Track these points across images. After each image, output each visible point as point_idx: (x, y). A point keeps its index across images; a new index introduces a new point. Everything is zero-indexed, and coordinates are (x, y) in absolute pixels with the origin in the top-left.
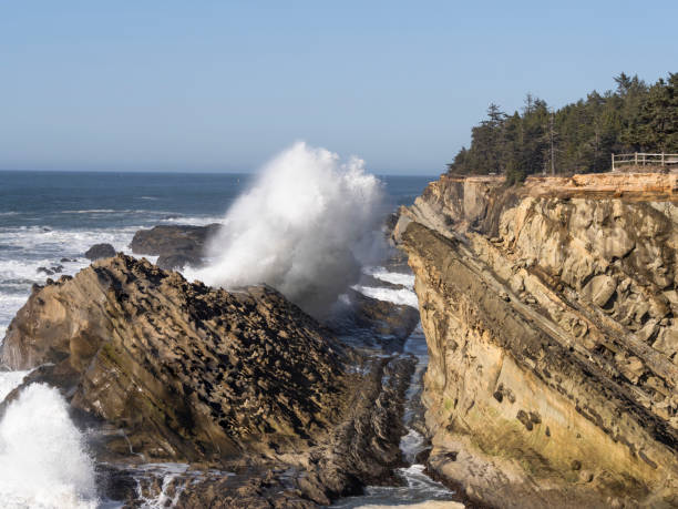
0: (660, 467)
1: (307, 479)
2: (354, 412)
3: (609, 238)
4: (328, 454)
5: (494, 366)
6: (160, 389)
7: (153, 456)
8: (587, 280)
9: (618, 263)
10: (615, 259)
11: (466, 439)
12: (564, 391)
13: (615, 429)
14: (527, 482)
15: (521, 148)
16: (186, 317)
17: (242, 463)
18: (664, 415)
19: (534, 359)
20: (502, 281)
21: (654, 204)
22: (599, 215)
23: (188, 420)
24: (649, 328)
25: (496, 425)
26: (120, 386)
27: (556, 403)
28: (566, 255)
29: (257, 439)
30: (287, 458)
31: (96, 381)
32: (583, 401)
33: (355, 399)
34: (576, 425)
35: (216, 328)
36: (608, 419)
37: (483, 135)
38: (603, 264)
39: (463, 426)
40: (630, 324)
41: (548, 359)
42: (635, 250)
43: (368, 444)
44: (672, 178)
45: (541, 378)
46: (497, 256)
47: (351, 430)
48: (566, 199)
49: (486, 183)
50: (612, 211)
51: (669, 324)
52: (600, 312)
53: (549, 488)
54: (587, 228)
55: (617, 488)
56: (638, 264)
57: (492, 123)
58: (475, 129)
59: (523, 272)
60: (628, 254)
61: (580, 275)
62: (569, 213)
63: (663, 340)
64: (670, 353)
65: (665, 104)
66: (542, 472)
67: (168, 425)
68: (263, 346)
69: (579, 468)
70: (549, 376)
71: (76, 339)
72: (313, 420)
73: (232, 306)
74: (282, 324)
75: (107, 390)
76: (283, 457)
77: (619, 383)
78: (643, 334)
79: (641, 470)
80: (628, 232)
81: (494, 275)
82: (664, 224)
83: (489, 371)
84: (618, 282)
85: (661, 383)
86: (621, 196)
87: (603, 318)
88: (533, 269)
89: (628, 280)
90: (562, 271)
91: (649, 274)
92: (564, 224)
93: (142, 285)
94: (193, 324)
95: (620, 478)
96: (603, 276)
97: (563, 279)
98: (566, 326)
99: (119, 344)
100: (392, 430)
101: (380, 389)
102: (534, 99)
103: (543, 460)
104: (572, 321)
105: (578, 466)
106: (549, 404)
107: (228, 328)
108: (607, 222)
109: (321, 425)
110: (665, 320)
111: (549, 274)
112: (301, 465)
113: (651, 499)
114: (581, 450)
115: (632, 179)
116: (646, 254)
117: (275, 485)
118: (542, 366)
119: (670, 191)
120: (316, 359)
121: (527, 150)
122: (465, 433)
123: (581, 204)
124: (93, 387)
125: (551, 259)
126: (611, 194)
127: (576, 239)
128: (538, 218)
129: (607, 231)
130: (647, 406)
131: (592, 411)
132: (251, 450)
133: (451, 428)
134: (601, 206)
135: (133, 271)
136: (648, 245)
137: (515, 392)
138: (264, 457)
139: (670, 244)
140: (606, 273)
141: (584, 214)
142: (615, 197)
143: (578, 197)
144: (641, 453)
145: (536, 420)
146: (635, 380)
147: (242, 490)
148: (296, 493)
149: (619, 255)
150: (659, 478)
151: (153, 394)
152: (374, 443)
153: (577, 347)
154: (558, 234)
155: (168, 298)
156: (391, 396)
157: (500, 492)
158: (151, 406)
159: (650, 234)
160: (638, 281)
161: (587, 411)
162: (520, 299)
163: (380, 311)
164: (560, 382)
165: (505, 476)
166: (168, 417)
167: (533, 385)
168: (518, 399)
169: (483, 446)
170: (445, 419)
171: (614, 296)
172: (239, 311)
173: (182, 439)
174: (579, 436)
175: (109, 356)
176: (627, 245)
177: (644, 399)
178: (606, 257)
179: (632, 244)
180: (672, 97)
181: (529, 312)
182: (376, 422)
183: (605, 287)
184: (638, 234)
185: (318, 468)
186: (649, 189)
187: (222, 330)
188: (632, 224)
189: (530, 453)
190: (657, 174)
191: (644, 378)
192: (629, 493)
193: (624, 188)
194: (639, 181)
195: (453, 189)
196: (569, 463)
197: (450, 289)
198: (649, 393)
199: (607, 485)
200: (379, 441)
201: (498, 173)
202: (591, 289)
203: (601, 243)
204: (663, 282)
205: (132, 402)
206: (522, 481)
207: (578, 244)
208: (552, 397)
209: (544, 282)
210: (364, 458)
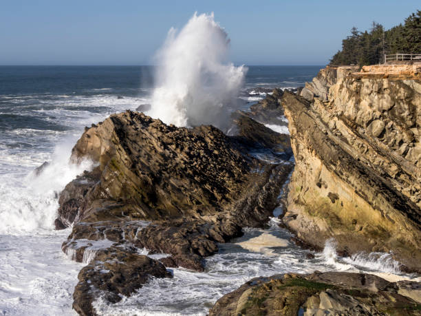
0: (396, 222)
1: (214, 229)
2: (248, 193)
3: (381, 100)
4: (228, 216)
5: (318, 169)
6: (139, 182)
7: (134, 217)
8: (369, 122)
9: (386, 113)
10: (384, 111)
11: (303, 207)
12: (350, 182)
13: (374, 202)
14: (328, 230)
15: (368, 51)
16: (159, 143)
17: (181, 220)
18: (408, 195)
19: (335, 165)
20: (325, 124)
21: (405, 81)
22: (376, 88)
23: (154, 198)
24: (403, 148)
25: (317, 200)
26: (119, 180)
27: (346, 189)
28: (358, 109)
29: (191, 208)
30: (205, 218)
31: (107, 178)
32: (359, 187)
33: (251, 187)
34: (356, 200)
35: (175, 150)
36: (370, 196)
37: (349, 44)
38: (378, 114)
39: (302, 200)
40: (393, 146)
41: (342, 165)
42: (396, 106)
43: (253, 210)
44: (414, 68)
45: (339, 175)
46: (323, 110)
47: (245, 203)
48: (359, 79)
49: (349, 69)
50: (383, 85)
51: (414, 146)
52: (377, 139)
53: (339, 234)
54: (370, 94)
55: (374, 234)
56: (397, 113)
57: (354, 37)
58: (344, 41)
59: (336, 118)
60: (391, 109)
61: (365, 120)
62: (360, 87)
63: (411, 155)
64: (414, 161)
65: (415, 27)
66: (337, 225)
67: (143, 201)
68: (201, 159)
69: (356, 223)
70: (342, 174)
71: (103, 156)
72: (224, 197)
73: (188, 138)
74: (217, 146)
75: (112, 183)
76: (204, 218)
77: (385, 178)
78: (400, 151)
79: (387, 224)
80: (391, 97)
81: (321, 120)
82: (410, 92)
83: (315, 172)
84: (386, 123)
85: (408, 177)
86: (388, 77)
87: (379, 143)
88: (341, 117)
89: (391, 122)
90: (356, 118)
91: (403, 119)
92: (357, 93)
93: (138, 127)
94: (162, 147)
95: (376, 228)
96: (378, 121)
97: (356, 122)
98: (356, 147)
99: (119, 159)
100: (269, 203)
101: (267, 181)
102: (376, 24)
103: (338, 219)
104: (359, 144)
105: (355, 222)
106: (343, 189)
107: (182, 149)
108: (380, 91)
109: (228, 200)
110: (412, 144)
111: (349, 119)
112: (212, 221)
113: (391, 239)
114: (357, 213)
115: (393, 68)
116: (401, 108)
117: (195, 232)
118: (339, 169)
119: (413, 74)
120: (233, 165)
121: (371, 52)
122: (303, 204)
123: (366, 82)
124: (105, 180)
125: (350, 111)
126: (382, 76)
127: (364, 101)
128: (344, 89)
129: (380, 96)
130: (399, 190)
131: (363, 193)
132: (187, 214)
133: (297, 202)
134: (377, 83)
135: (134, 120)
136: (402, 104)
137: (327, 183)
138: (194, 217)
139: (413, 103)
140: (379, 119)
141: (368, 87)
142: (384, 78)
143: (365, 78)
144: (387, 216)
145: (337, 198)
146: (394, 176)
147: (175, 235)
148: (205, 237)
149: (386, 109)
150: (396, 228)
151: (135, 184)
152: (256, 210)
153: (362, 159)
154: (354, 98)
155: (151, 134)
156: (273, 185)
157: (314, 236)
158: (134, 191)
159: (403, 98)
160: (397, 123)
161: (360, 193)
162: (332, 133)
163: (279, 139)
164: (348, 177)
165: (318, 227)
166: (143, 197)
167: (335, 179)
168: (329, 186)
169: (310, 212)
170: (296, 197)
171: (384, 131)
172: (191, 140)
173: (150, 208)
174: (356, 206)
175: (114, 165)
176: (391, 103)
177: (398, 186)
178: (379, 110)
179: (393, 103)
180: (418, 24)
181: (337, 140)
182: (260, 198)
183: (379, 126)
184: (396, 97)
185: (221, 223)
186: (402, 73)
187: (178, 150)
188: (393, 92)
189: (332, 215)
190: (407, 66)
191: (398, 175)
192: (380, 236)
193: (389, 73)
194: (398, 69)
195: (332, 73)
196: (351, 220)
197: (300, 128)
198: (402, 183)
199: (369, 232)
200: (259, 209)
201: (356, 64)
202: (371, 128)
203: (376, 102)
204: (410, 123)
205: (124, 188)
206: (326, 230)
207: (365, 103)
208: (344, 185)
209: (346, 124)
210: (248, 218)
